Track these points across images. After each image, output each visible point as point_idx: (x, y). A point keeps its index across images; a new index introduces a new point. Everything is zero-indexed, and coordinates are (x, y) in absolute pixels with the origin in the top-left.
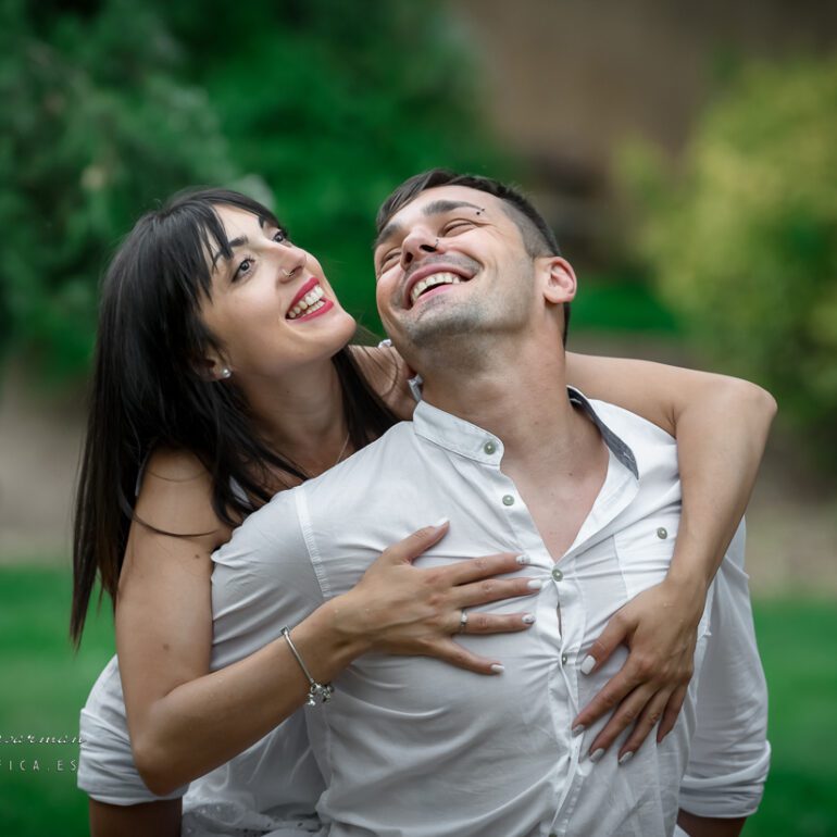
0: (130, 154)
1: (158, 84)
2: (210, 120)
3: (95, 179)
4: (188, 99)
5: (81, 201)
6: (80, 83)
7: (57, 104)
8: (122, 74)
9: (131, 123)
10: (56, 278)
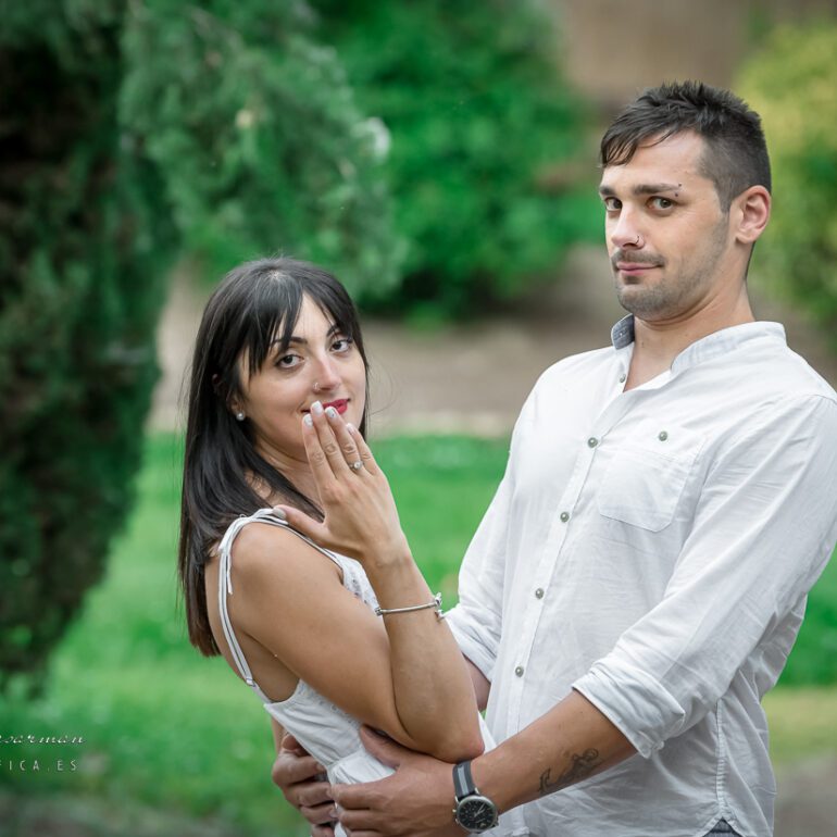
0: (274, 99)
1: (297, 43)
2: (339, 74)
3: (245, 120)
4: (322, 55)
5: (235, 138)
6: (234, 42)
7: (215, 59)
8: (268, 35)
9: (274, 75)
10: (214, 201)
